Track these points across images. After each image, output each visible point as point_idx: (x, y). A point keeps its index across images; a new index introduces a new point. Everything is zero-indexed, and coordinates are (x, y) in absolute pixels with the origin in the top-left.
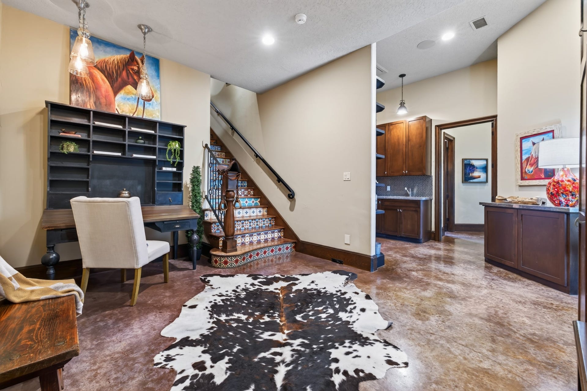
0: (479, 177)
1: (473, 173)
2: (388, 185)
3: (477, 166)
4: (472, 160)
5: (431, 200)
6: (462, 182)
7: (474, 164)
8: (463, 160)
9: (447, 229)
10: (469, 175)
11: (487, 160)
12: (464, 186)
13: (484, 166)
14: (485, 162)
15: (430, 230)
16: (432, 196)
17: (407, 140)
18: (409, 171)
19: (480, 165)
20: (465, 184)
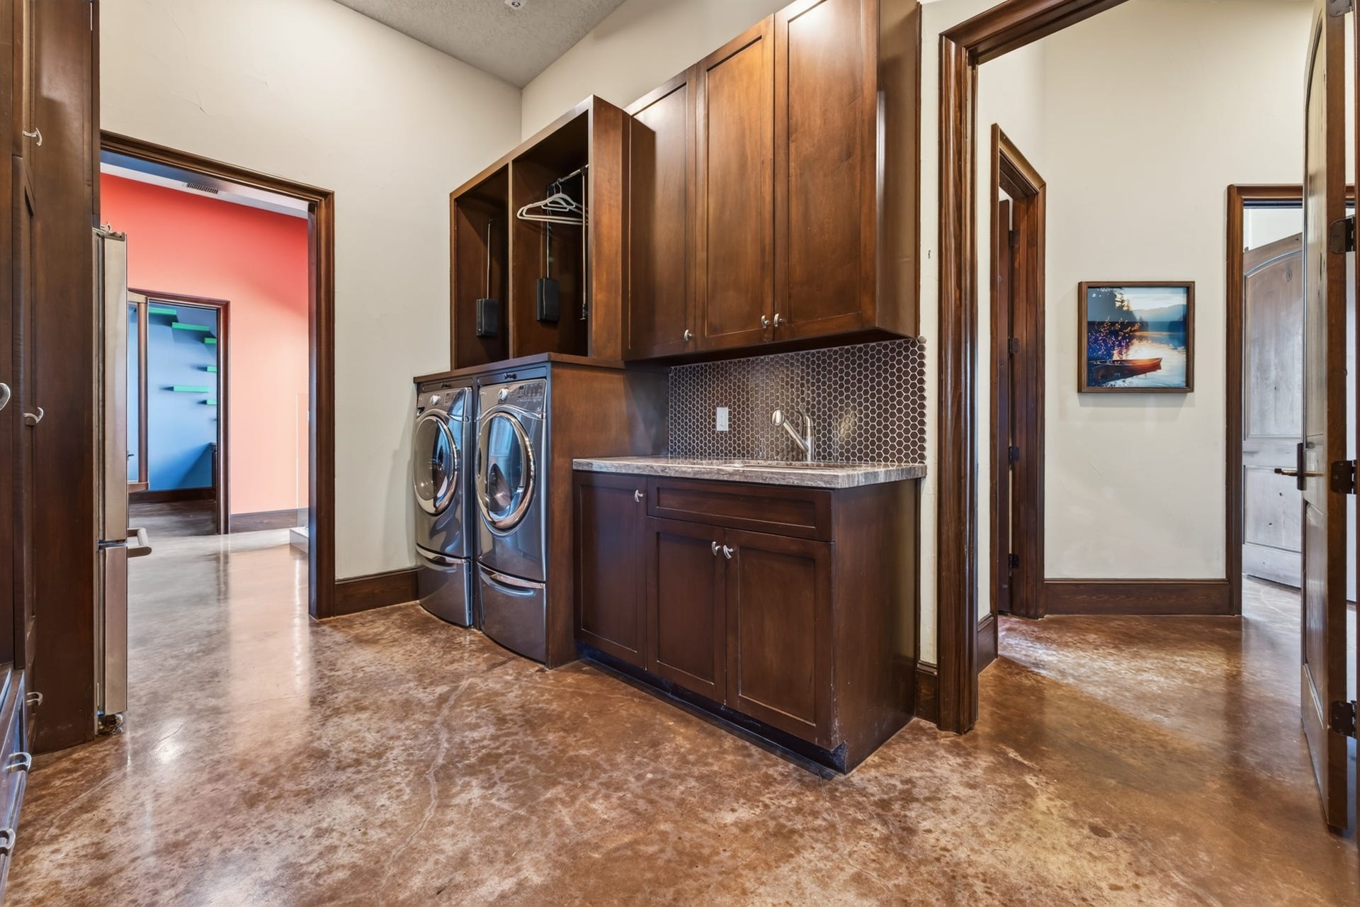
0: (1155, 366)
1: (1127, 347)
2: (721, 404)
3: (1146, 318)
4: (1126, 289)
5: (917, 483)
6: (1080, 390)
7: (1133, 308)
8: (1084, 289)
9: (1011, 607)
10: (1111, 356)
11: (1189, 288)
12: (1088, 410)
13: (1178, 316)
14: (1179, 299)
15: (910, 654)
16: (922, 457)
17: (781, 127)
18: (789, 314)
19: (1161, 308)
20: (1089, 399)
